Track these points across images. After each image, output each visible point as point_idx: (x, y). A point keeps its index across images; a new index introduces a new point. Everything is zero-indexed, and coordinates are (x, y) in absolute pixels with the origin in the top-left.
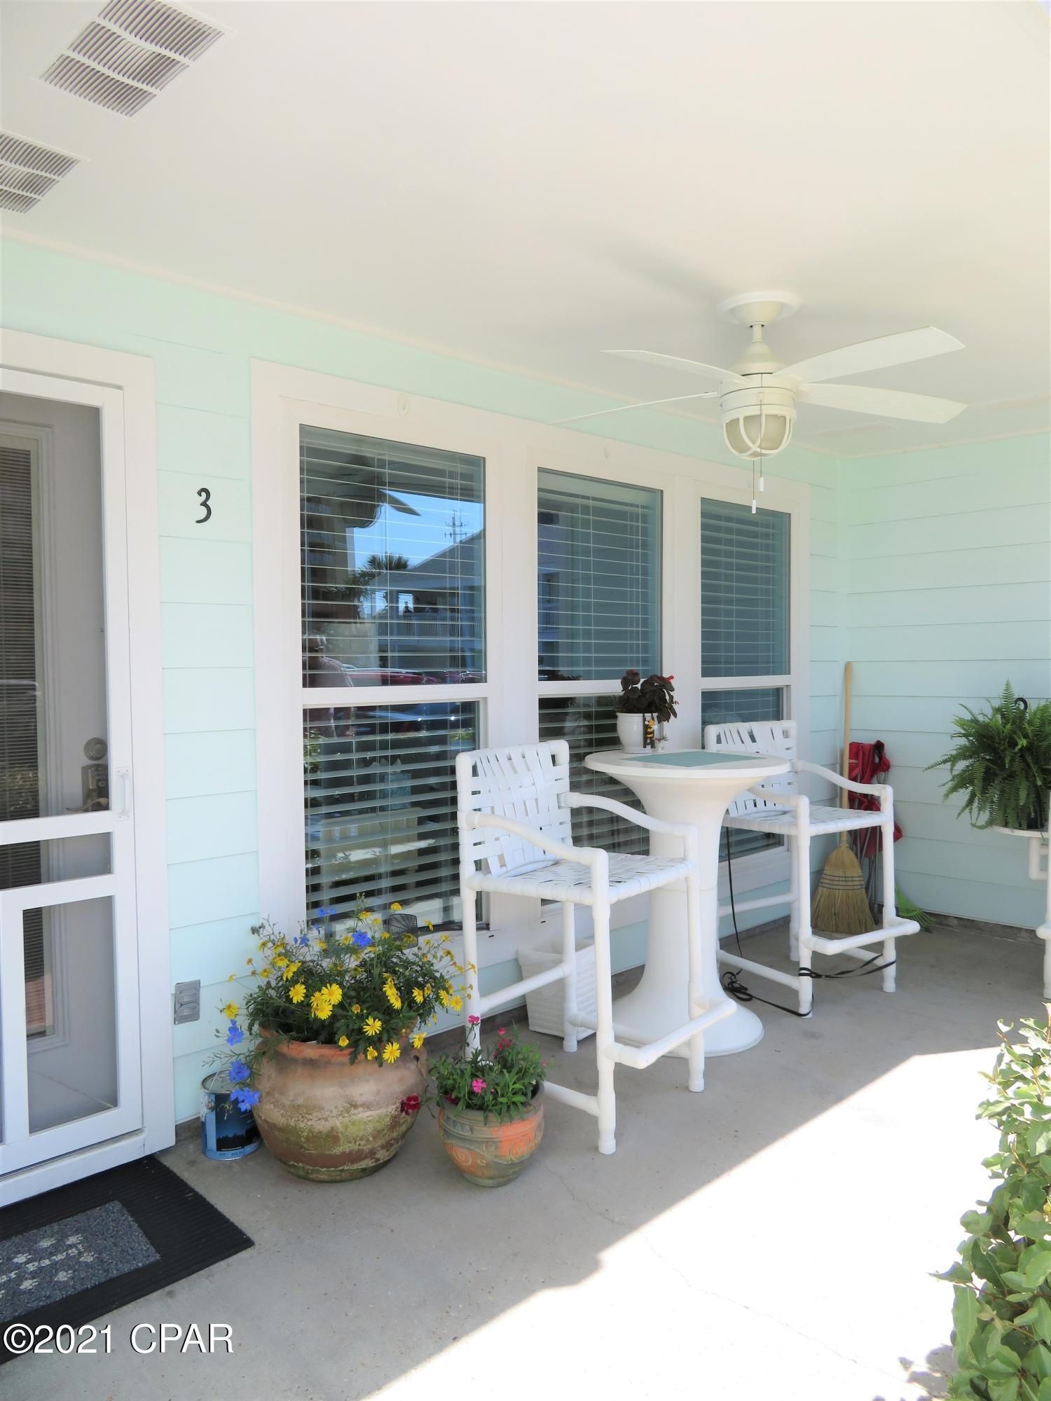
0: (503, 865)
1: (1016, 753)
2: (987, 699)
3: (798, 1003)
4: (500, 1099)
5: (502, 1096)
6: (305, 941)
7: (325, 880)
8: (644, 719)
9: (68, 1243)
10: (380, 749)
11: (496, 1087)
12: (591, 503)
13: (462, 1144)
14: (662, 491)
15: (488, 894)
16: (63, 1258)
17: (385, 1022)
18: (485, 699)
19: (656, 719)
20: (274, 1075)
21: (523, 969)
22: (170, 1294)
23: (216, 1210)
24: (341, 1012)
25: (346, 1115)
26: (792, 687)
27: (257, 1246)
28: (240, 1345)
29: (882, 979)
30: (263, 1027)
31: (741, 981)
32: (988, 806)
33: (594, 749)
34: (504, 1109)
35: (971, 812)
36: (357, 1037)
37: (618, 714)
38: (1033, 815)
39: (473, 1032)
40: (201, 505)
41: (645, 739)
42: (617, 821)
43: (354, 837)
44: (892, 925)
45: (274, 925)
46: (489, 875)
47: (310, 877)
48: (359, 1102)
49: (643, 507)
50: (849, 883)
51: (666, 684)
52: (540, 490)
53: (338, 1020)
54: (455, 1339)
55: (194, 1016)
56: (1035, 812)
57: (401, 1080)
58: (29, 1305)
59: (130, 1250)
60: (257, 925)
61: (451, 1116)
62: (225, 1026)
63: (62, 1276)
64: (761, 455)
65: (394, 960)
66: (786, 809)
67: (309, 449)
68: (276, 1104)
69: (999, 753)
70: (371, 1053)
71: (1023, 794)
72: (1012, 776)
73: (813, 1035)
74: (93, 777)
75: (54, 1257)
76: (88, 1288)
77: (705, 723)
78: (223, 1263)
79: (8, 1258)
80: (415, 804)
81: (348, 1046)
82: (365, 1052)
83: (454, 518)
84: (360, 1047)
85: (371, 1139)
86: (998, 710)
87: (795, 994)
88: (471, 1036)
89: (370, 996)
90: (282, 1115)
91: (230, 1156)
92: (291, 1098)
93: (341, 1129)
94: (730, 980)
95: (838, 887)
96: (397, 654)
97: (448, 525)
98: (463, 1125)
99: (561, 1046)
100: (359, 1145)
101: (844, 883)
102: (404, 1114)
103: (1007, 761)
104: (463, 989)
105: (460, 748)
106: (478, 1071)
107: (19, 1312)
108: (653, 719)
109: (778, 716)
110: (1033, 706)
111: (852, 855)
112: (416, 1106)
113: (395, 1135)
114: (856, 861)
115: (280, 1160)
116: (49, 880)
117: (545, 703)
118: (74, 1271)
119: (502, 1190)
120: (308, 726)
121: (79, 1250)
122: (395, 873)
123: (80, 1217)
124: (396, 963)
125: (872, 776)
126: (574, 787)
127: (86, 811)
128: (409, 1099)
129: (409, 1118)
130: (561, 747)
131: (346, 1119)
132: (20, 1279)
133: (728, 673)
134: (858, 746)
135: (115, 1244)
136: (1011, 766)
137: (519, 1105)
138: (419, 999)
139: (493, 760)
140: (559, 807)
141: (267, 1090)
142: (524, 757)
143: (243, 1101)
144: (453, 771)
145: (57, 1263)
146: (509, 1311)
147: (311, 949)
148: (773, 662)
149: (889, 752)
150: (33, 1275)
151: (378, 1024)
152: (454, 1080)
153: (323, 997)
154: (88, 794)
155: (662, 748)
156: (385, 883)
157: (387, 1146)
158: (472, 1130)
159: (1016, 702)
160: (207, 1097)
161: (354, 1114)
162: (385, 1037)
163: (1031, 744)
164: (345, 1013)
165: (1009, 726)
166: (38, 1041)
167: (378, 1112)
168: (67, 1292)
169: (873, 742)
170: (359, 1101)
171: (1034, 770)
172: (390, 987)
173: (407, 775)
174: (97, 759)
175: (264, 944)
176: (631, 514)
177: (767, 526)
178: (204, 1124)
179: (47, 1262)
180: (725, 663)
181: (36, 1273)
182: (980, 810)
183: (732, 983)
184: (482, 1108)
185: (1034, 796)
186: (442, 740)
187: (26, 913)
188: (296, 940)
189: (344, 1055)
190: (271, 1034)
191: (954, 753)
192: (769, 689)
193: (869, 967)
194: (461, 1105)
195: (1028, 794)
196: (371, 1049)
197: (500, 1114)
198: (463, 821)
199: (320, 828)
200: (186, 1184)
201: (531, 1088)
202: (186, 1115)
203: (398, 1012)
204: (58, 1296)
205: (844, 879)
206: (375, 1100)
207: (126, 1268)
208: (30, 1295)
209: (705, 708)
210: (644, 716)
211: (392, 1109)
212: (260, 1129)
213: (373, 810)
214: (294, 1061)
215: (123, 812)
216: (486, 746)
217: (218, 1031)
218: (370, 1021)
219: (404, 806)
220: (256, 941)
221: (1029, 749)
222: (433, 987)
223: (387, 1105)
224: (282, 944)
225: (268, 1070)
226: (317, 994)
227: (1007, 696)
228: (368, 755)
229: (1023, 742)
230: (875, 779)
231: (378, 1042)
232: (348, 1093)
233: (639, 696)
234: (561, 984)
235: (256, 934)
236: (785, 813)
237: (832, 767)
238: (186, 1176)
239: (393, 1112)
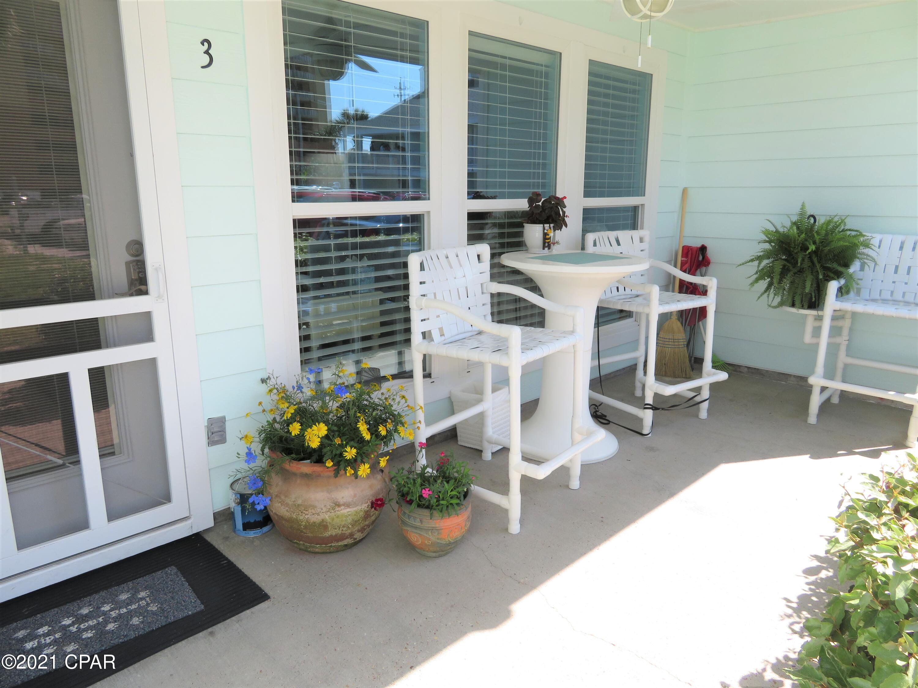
0: (442, 335)
1: (806, 255)
2: (788, 216)
3: (642, 427)
4: (442, 502)
5: (443, 499)
6: (300, 388)
7: (314, 343)
8: (544, 229)
9: (140, 596)
10: (352, 249)
11: (439, 494)
12: (508, 62)
13: (415, 531)
14: (561, 54)
15: (430, 356)
16: (136, 607)
17: (359, 449)
18: (429, 212)
19: (552, 228)
20: (280, 483)
21: (454, 404)
22: (212, 634)
23: (243, 573)
24: (327, 441)
25: (333, 511)
26: (645, 206)
27: (272, 599)
28: (261, 671)
29: (698, 410)
30: (272, 450)
31: (601, 411)
32: (781, 291)
33: (505, 250)
34: (445, 508)
35: (768, 297)
36: (339, 459)
37: (525, 225)
38: (814, 299)
39: (421, 453)
40: (204, 53)
41: (544, 243)
42: (519, 301)
43: (334, 312)
44: (709, 375)
45: (277, 377)
46: (432, 343)
47: (303, 341)
48: (341, 503)
49: (546, 66)
50: (676, 344)
51: (560, 202)
52: (470, 50)
53: (325, 447)
54: (411, 667)
55: (223, 440)
56: (815, 297)
57: (371, 487)
58: (112, 642)
59: (183, 602)
60: (265, 377)
61: (407, 512)
62: (243, 451)
63: (135, 621)
64: (650, 17)
65: (365, 402)
66: (639, 293)
67: (289, 9)
68: (283, 503)
69: (792, 255)
70: (349, 471)
71: (808, 284)
72: (801, 271)
73: (652, 449)
74: (134, 270)
75: (130, 607)
76: (153, 629)
77: (585, 231)
78: (248, 612)
79: (97, 607)
80: (377, 289)
81: (333, 465)
82: (345, 470)
83: (400, 83)
84: (341, 466)
85: (350, 526)
86: (795, 223)
87: (640, 421)
88: (421, 455)
89: (348, 429)
90: (287, 511)
91: (252, 534)
92: (293, 500)
93: (329, 520)
94: (594, 410)
95: (668, 346)
96: (362, 178)
97: (395, 88)
98: (415, 518)
99: (481, 456)
100: (342, 530)
101: (672, 343)
102: (373, 509)
103: (799, 261)
104: (414, 423)
105: (410, 248)
106: (426, 480)
107: (105, 646)
108: (550, 228)
109: (634, 226)
110: (821, 220)
111: (679, 324)
112: (382, 505)
113: (367, 523)
114: (681, 329)
115: (287, 539)
116: (107, 347)
117: (472, 216)
118: (144, 617)
119: (442, 559)
120: (297, 232)
121: (147, 602)
122: (364, 339)
123: (147, 578)
124: (366, 405)
125: (696, 270)
126: (493, 277)
127: (131, 295)
128: (377, 500)
129: (377, 512)
130: (484, 249)
131: (333, 514)
132: (106, 623)
133: (602, 195)
134: (688, 249)
135: (172, 598)
136: (801, 264)
137: (455, 506)
138: (384, 433)
139: (435, 258)
140: (483, 293)
141: (276, 494)
142: (457, 256)
143: (258, 504)
144: (405, 265)
145: (131, 611)
146: (449, 647)
147: (304, 395)
148: (633, 187)
149: (710, 253)
150: (115, 620)
151: (354, 451)
152: (409, 488)
153: (314, 432)
154: (131, 283)
155: (556, 250)
156: (357, 346)
157: (362, 530)
158: (421, 521)
159: (808, 218)
160: (234, 496)
161: (338, 511)
162: (359, 459)
163: (817, 248)
164: (330, 442)
165: (803, 236)
166: (110, 460)
167: (355, 509)
168: (139, 632)
169: (699, 245)
170: (342, 501)
171: (818, 267)
172: (362, 425)
173: (371, 268)
174: (137, 256)
175: (271, 391)
176: (537, 71)
177: (635, 84)
178: (233, 513)
179: (125, 610)
180: (600, 187)
181: (117, 618)
182: (775, 295)
183: (596, 411)
184: (429, 507)
185: (815, 285)
186: (396, 243)
187: (90, 371)
188: (293, 388)
189: (330, 471)
190: (278, 455)
191: (761, 254)
192: (629, 207)
193: (691, 403)
194: (414, 505)
195: (812, 284)
196: (349, 468)
197: (441, 511)
198: (413, 302)
199: (309, 307)
200: (222, 554)
201: (463, 493)
202: (220, 506)
203: (368, 442)
204: (132, 635)
205: (672, 341)
206: (352, 501)
207: (181, 615)
208: (113, 635)
209: (585, 220)
210: (544, 226)
211: (365, 506)
212: (272, 517)
213: (347, 293)
214: (295, 474)
215: (158, 297)
216: (429, 248)
217: (238, 454)
218: (348, 449)
219: (370, 291)
220: (264, 388)
221: (815, 252)
222: (392, 422)
223: (362, 504)
224: (283, 392)
225: (276, 481)
226: (309, 430)
227: (802, 214)
228: (343, 253)
229: (812, 247)
230: (698, 272)
231: (354, 463)
232: (333, 496)
233: (541, 212)
234: (481, 416)
235: (264, 384)
236: (637, 296)
237: (669, 262)
238: (222, 548)
239: (366, 508)
